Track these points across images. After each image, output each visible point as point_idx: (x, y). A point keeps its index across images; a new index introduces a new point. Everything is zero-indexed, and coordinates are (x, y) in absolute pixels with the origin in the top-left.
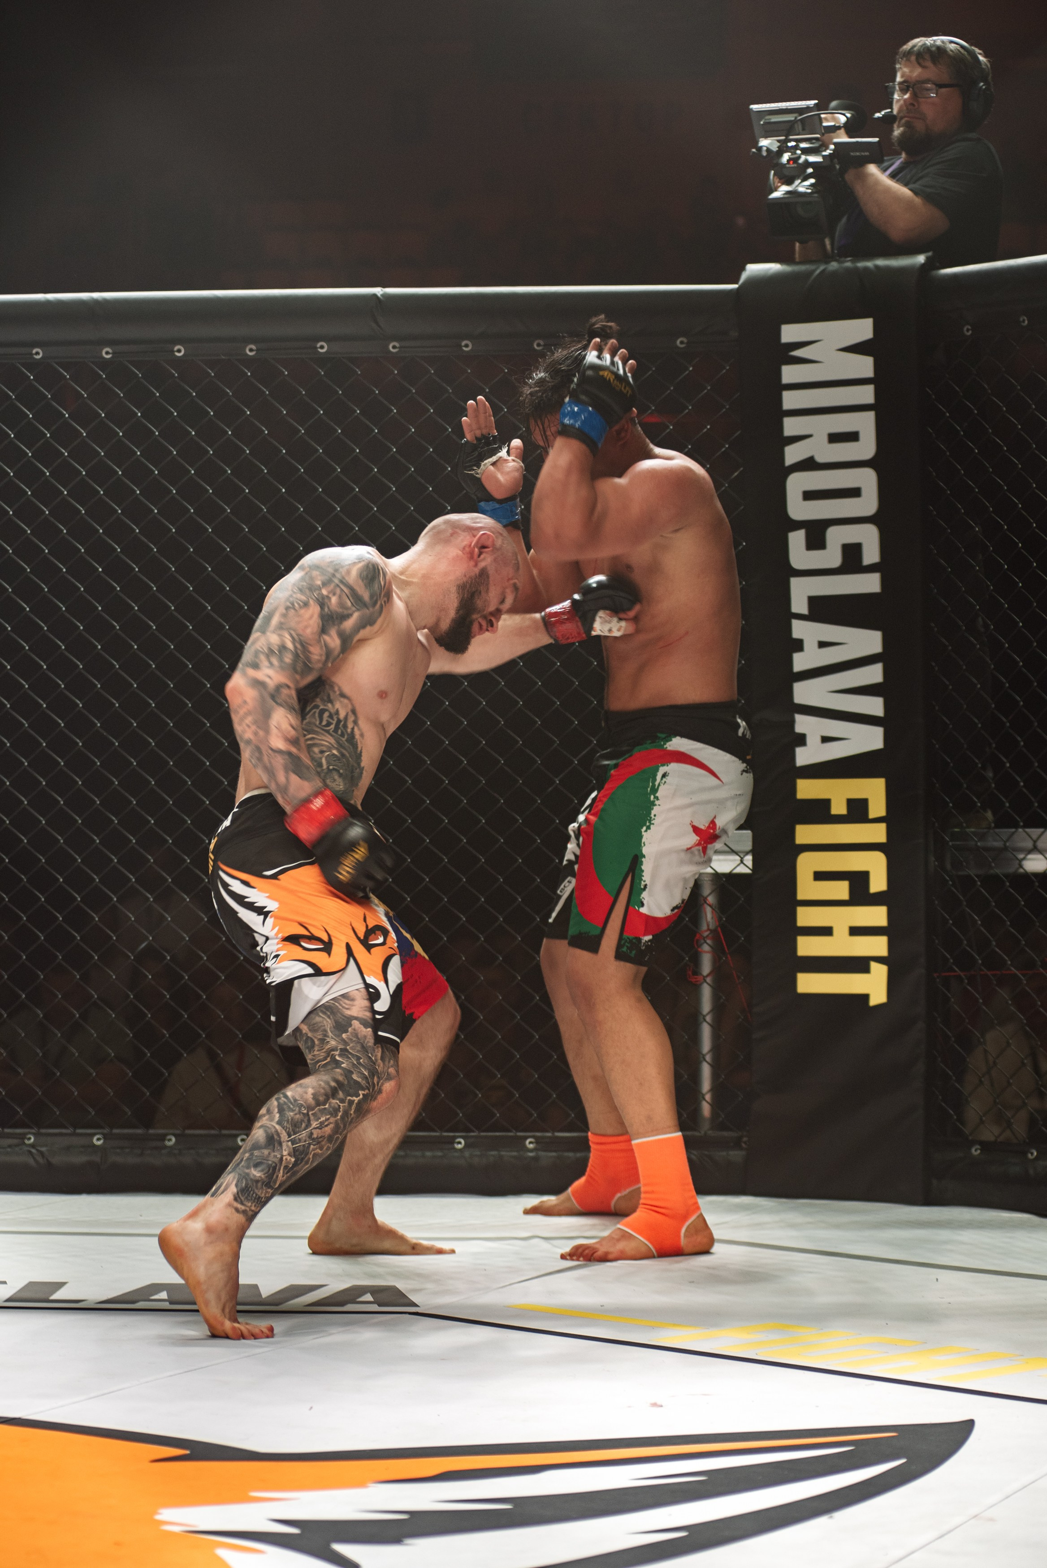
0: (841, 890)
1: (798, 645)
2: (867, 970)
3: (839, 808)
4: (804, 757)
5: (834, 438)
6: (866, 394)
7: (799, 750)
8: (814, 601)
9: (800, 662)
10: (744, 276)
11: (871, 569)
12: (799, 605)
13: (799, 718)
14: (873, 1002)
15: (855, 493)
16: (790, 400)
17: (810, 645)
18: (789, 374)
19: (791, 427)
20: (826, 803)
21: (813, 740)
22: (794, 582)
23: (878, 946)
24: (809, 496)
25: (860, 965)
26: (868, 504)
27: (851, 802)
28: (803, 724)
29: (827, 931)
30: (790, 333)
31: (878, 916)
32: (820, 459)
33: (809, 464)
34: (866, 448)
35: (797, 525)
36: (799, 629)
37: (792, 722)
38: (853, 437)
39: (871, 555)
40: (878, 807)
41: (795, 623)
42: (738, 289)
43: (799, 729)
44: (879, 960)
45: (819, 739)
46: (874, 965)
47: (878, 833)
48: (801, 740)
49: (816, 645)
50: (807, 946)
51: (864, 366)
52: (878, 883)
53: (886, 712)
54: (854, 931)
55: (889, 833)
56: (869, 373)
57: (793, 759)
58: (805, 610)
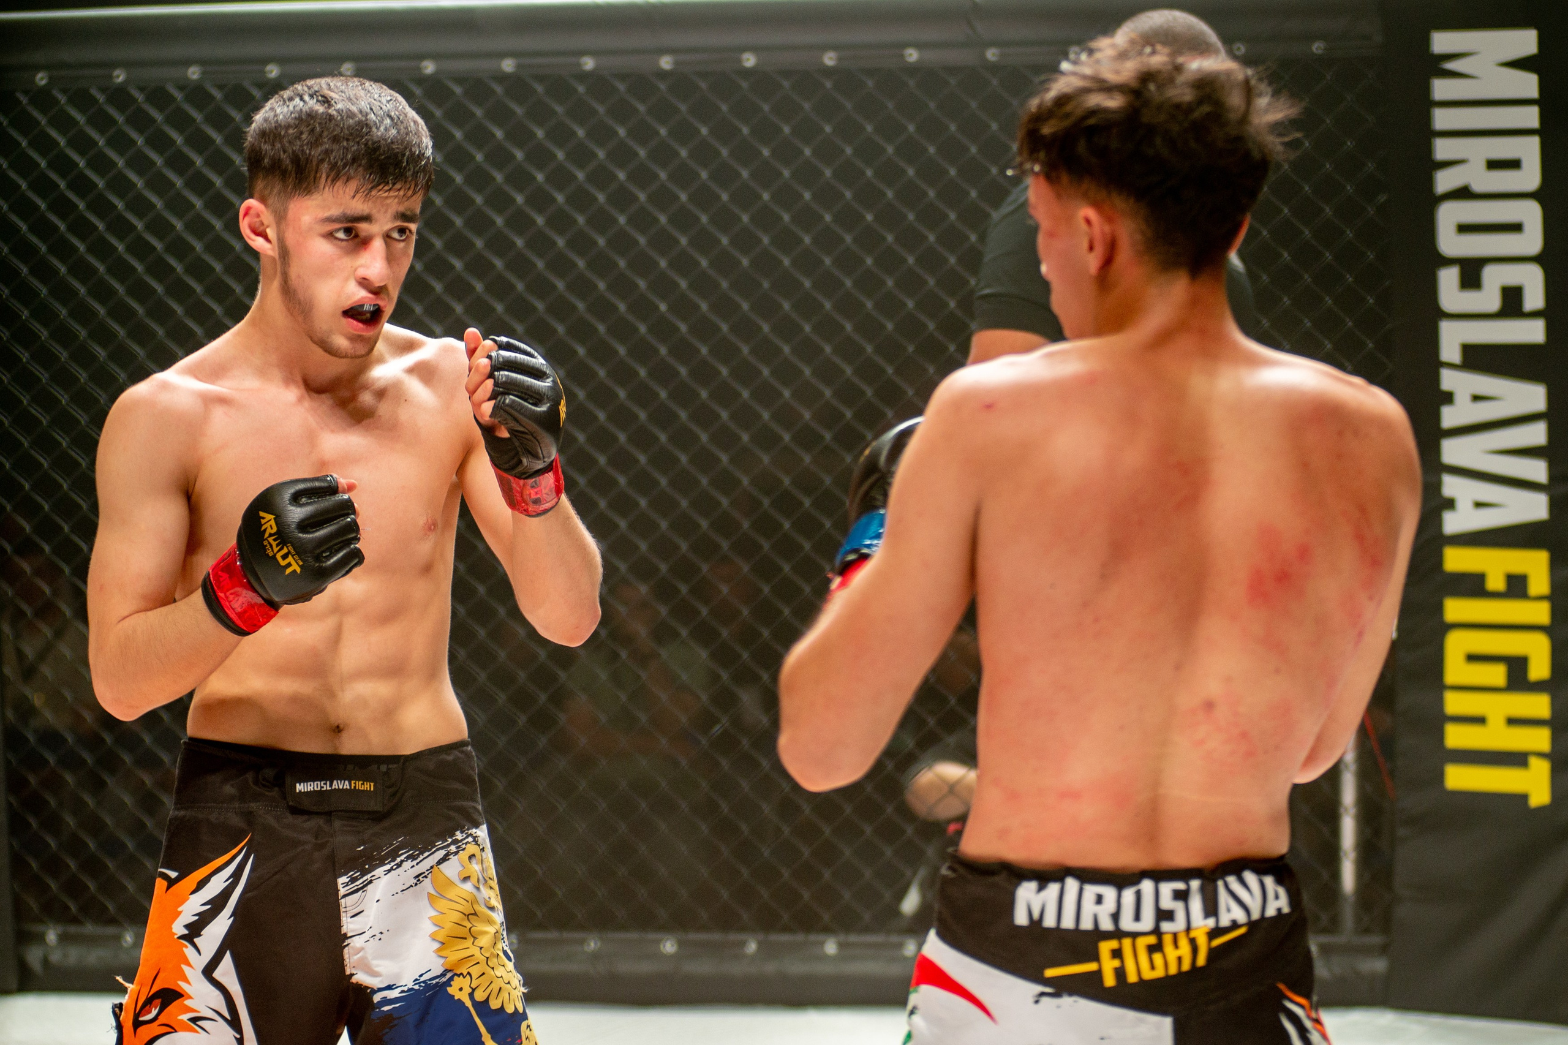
0: (1497, 674)
1: (1448, 398)
2: (1526, 765)
3: (1496, 582)
4: (1453, 523)
5: (1494, 165)
6: (1531, 117)
7: (1447, 516)
8: (1467, 349)
9: (1449, 417)
11: (1535, 314)
12: (1450, 351)
13: (1446, 479)
14: (1535, 802)
15: (1516, 228)
16: (1442, 119)
17: (1462, 399)
18: (1441, 89)
19: (1443, 149)
20: (1481, 577)
21: (1464, 504)
22: (1444, 325)
23: (1540, 739)
24: (1464, 229)
26: (1532, 241)
27: (1510, 577)
28: (1451, 486)
29: (1480, 720)
30: (1442, 42)
31: (1539, 705)
32: (1477, 187)
33: (1463, 193)
34: (1530, 177)
35: (1450, 262)
36: (1449, 380)
37: (1439, 484)
38: (1514, 164)
39: (1534, 298)
40: (1540, 582)
41: (1445, 372)
43: (1447, 492)
44: (1541, 755)
45: (1472, 504)
46: (1534, 761)
47: (1541, 613)
48: (1450, 504)
49: (1469, 398)
50: (1456, 737)
51: (1528, 84)
52: (1540, 669)
53: (1552, 477)
54: (1512, 721)
55: (1554, 613)
56: (1534, 92)
57: (1440, 525)
58: (1457, 359)
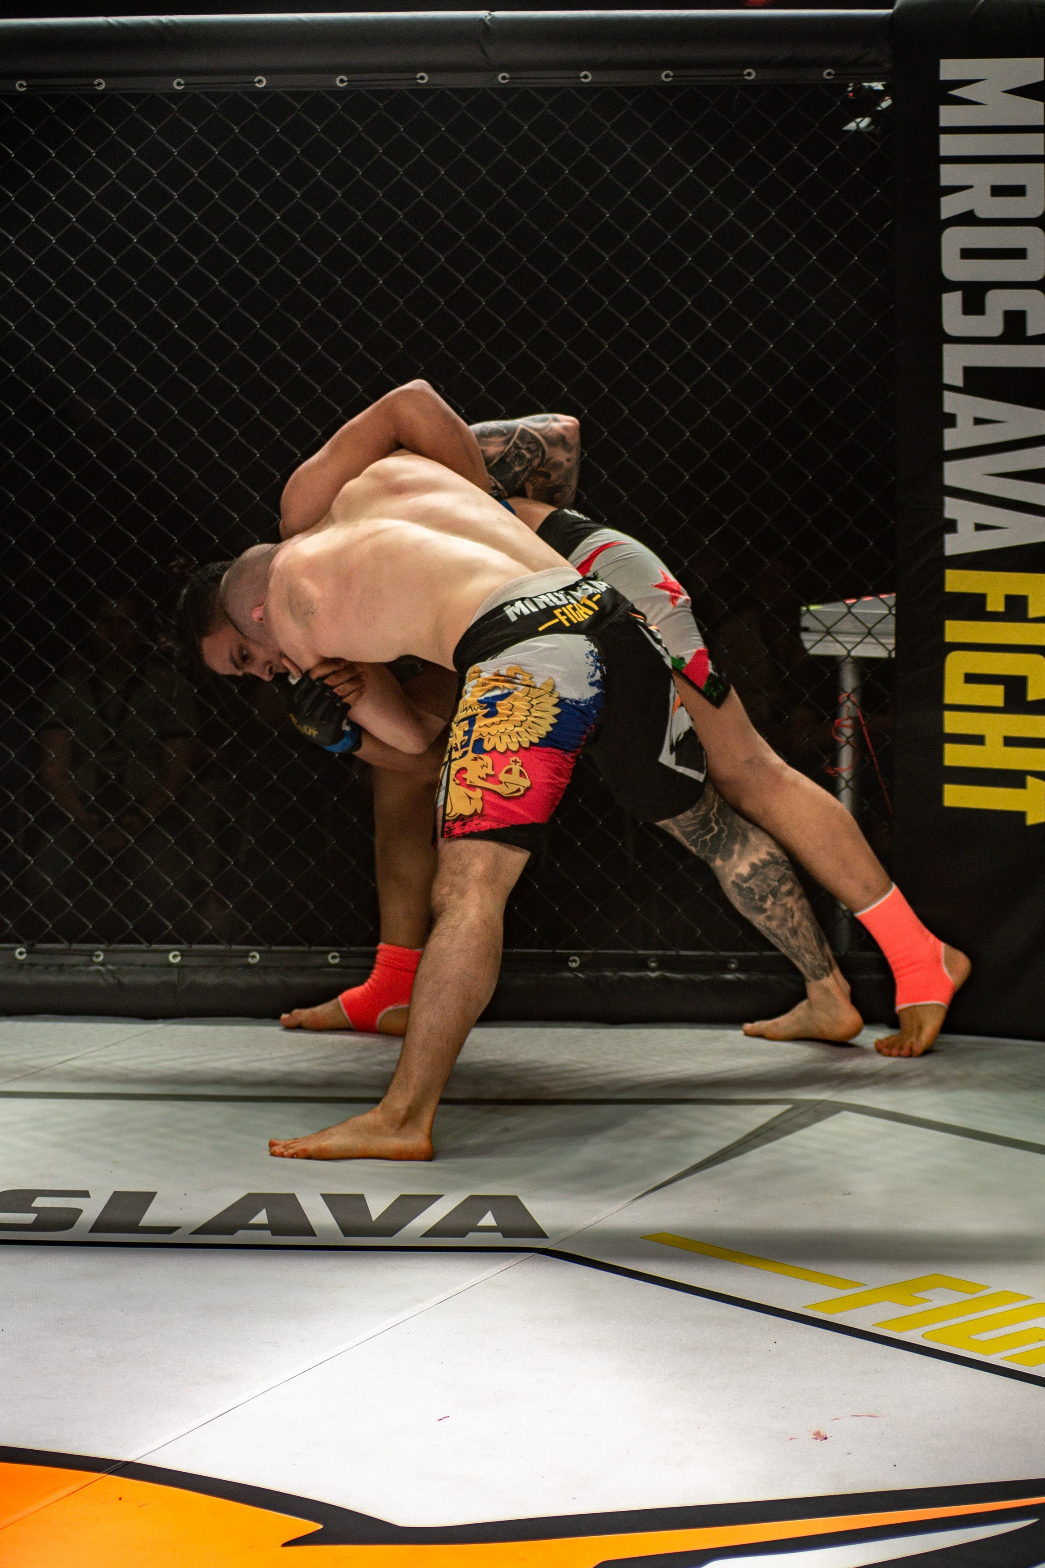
0: (995, 695)
1: (951, 421)
2: (1022, 785)
3: (995, 604)
4: (953, 545)
5: (998, 191)
6: (1036, 144)
7: (948, 538)
9: (952, 439)
11: (1036, 340)
12: (952, 375)
13: (949, 501)
15: (1021, 254)
16: (948, 145)
17: (964, 421)
18: (948, 115)
19: (948, 175)
20: (981, 598)
21: (965, 527)
22: (947, 348)
23: (1037, 759)
24: (967, 254)
25: (1016, 779)
27: (1009, 599)
28: (952, 508)
29: (978, 740)
30: (950, 69)
32: (981, 214)
33: (968, 219)
34: (1035, 203)
35: (953, 286)
36: (951, 402)
37: (941, 506)
38: (1020, 191)
39: (1037, 325)
40: (1039, 604)
42: (892, 15)
43: (948, 514)
44: (1037, 774)
45: (972, 526)
47: (1039, 634)
48: (951, 526)
50: (955, 756)
51: (1035, 111)
52: (1038, 689)
56: (1039, 120)
57: (942, 546)
58: (959, 382)
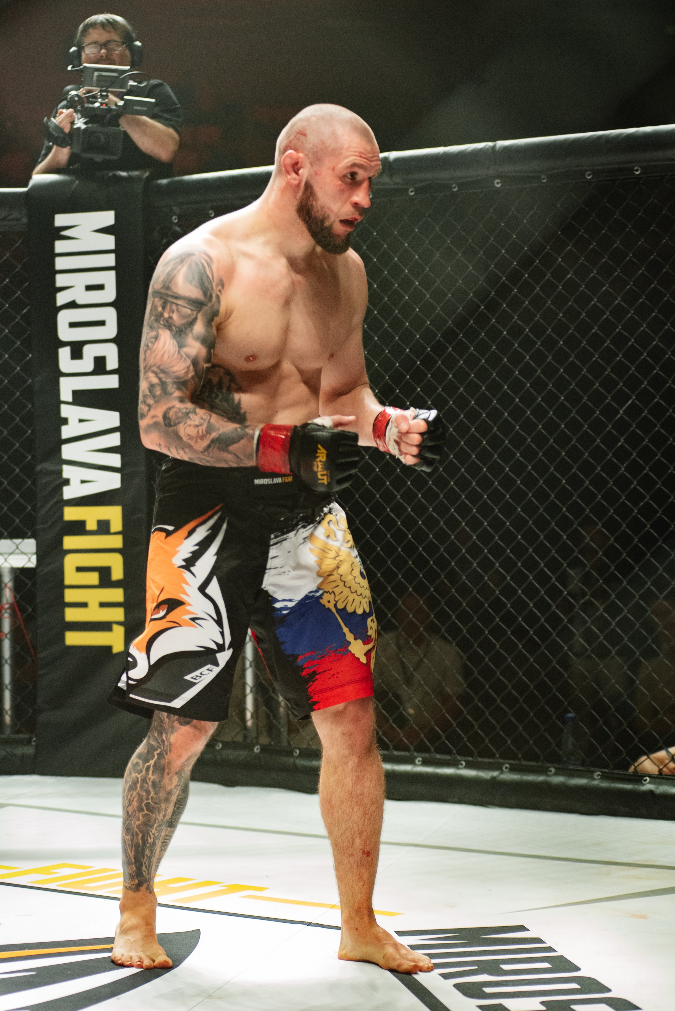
0: (93, 578)
1: (65, 421)
2: (111, 630)
3: (91, 526)
5: (89, 288)
6: (110, 260)
7: (65, 489)
8: (75, 393)
9: (66, 432)
10: (31, 183)
11: (112, 372)
12: (66, 394)
13: (65, 468)
14: (116, 650)
15: (102, 323)
16: (60, 263)
17: (73, 421)
18: (60, 246)
19: (61, 280)
20: (83, 523)
21: (74, 482)
22: (62, 380)
23: (118, 614)
24: (73, 325)
25: (106, 626)
26: (111, 330)
27: (100, 522)
28: (67, 471)
29: (84, 605)
30: (60, 220)
31: (117, 595)
32: (79, 302)
33: (72, 305)
34: (110, 294)
35: (65, 344)
36: (66, 411)
37: (60, 472)
38: (101, 287)
39: (112, 363)
40: (117, 525)
41: (63, 407)
42: (27, 192)
43: (65, 475)
44: (119, 623)
45: (78, 482)
46: (115, 627)
47: (117, 542)
48: (67, 482)
49: (77, 421)
50: (71, 615)
51: (109, 242)
52: (117, 574)
53: (123, 464)
54: (103, 605)
55: (125, 541)
56: (112, 246)
57: (62, 494)
58: (70, 399)
